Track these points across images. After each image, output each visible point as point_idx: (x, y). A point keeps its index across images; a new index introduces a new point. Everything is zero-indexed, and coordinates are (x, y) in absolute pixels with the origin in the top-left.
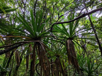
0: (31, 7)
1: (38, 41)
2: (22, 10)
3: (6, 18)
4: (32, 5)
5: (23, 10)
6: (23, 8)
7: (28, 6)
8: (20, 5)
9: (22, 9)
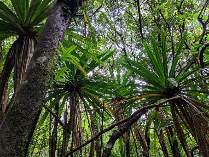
0: (132, 33)
1: (179, 96)
2: (119, 47)
3: (100, 71)
4: (134, 29)
5: (121, 46)
6: (119, 41)
7: (126, 34)
8: (113, 40)
9: (119, 44)
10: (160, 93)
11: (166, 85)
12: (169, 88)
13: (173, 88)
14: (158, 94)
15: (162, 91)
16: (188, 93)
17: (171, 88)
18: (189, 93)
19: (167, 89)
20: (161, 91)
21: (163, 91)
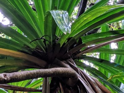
10: (26, 50)
11: (46, 31)
12: (54, 41)
13: (64, 44)
14: (19, 51)
15: (33, 46)
16: (103, 71)
17: (59, 44)
18: (105, 72)
19: (47, 42)
20: (30, 46)
21: (35, 45)
